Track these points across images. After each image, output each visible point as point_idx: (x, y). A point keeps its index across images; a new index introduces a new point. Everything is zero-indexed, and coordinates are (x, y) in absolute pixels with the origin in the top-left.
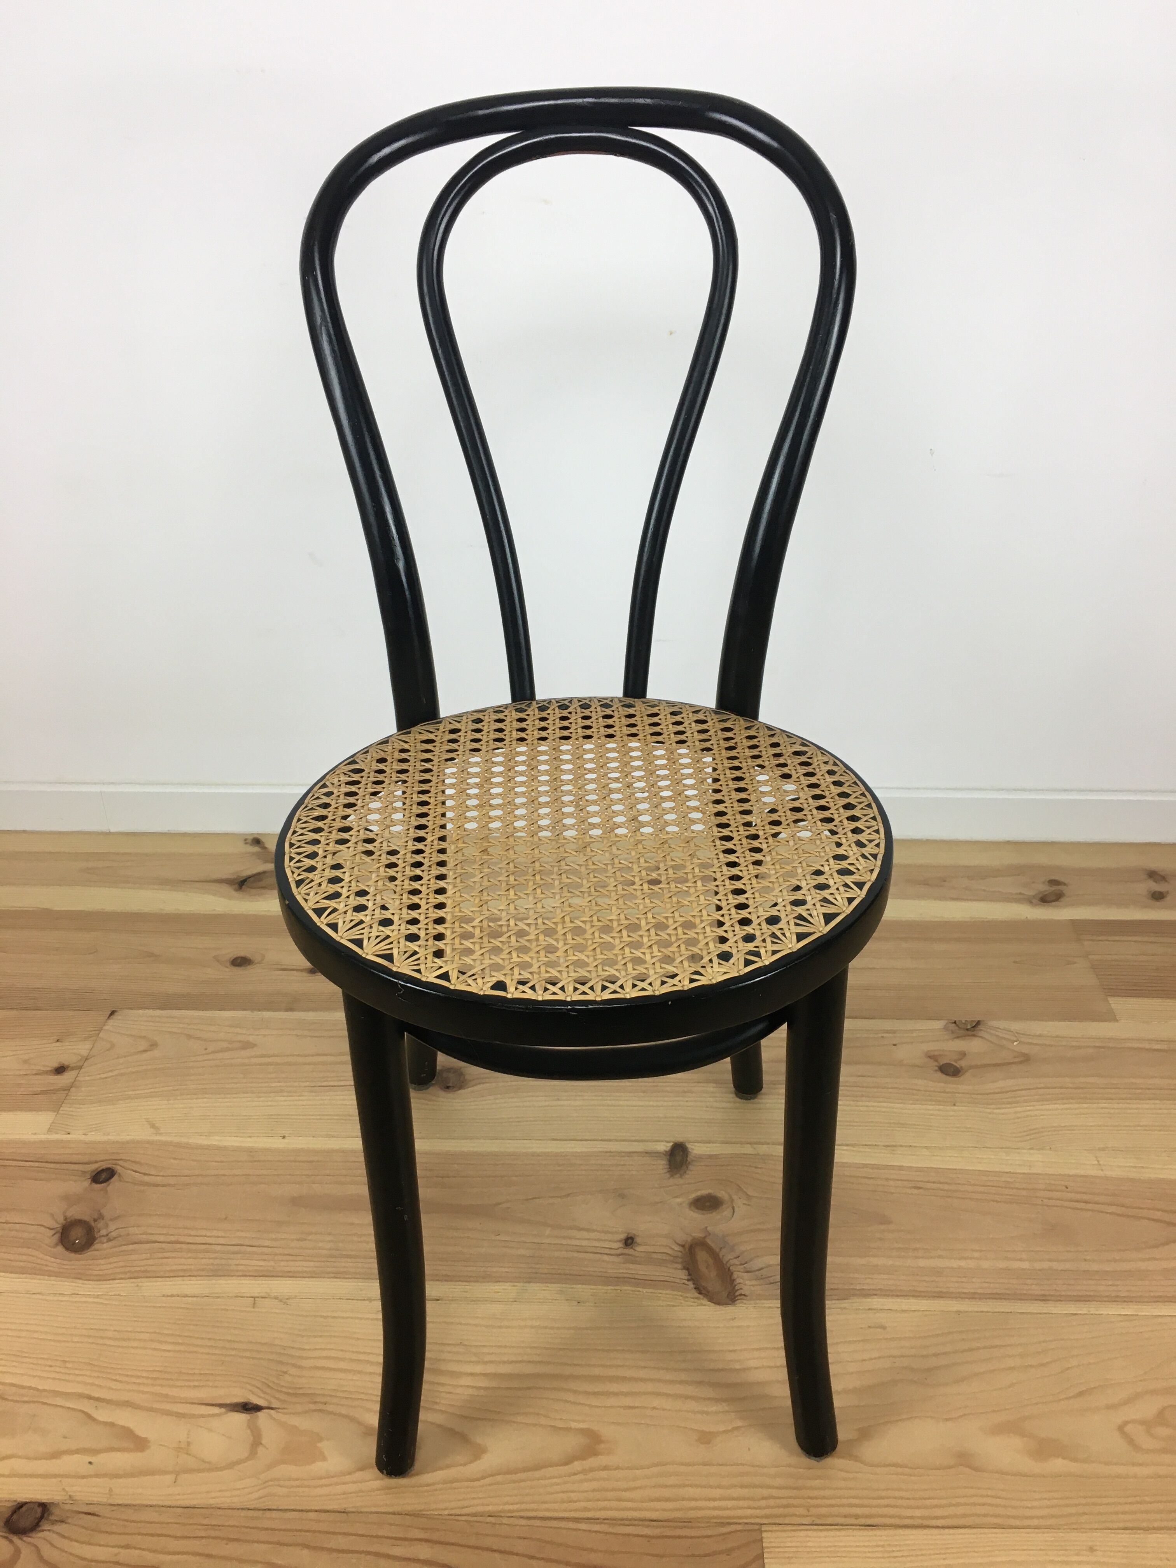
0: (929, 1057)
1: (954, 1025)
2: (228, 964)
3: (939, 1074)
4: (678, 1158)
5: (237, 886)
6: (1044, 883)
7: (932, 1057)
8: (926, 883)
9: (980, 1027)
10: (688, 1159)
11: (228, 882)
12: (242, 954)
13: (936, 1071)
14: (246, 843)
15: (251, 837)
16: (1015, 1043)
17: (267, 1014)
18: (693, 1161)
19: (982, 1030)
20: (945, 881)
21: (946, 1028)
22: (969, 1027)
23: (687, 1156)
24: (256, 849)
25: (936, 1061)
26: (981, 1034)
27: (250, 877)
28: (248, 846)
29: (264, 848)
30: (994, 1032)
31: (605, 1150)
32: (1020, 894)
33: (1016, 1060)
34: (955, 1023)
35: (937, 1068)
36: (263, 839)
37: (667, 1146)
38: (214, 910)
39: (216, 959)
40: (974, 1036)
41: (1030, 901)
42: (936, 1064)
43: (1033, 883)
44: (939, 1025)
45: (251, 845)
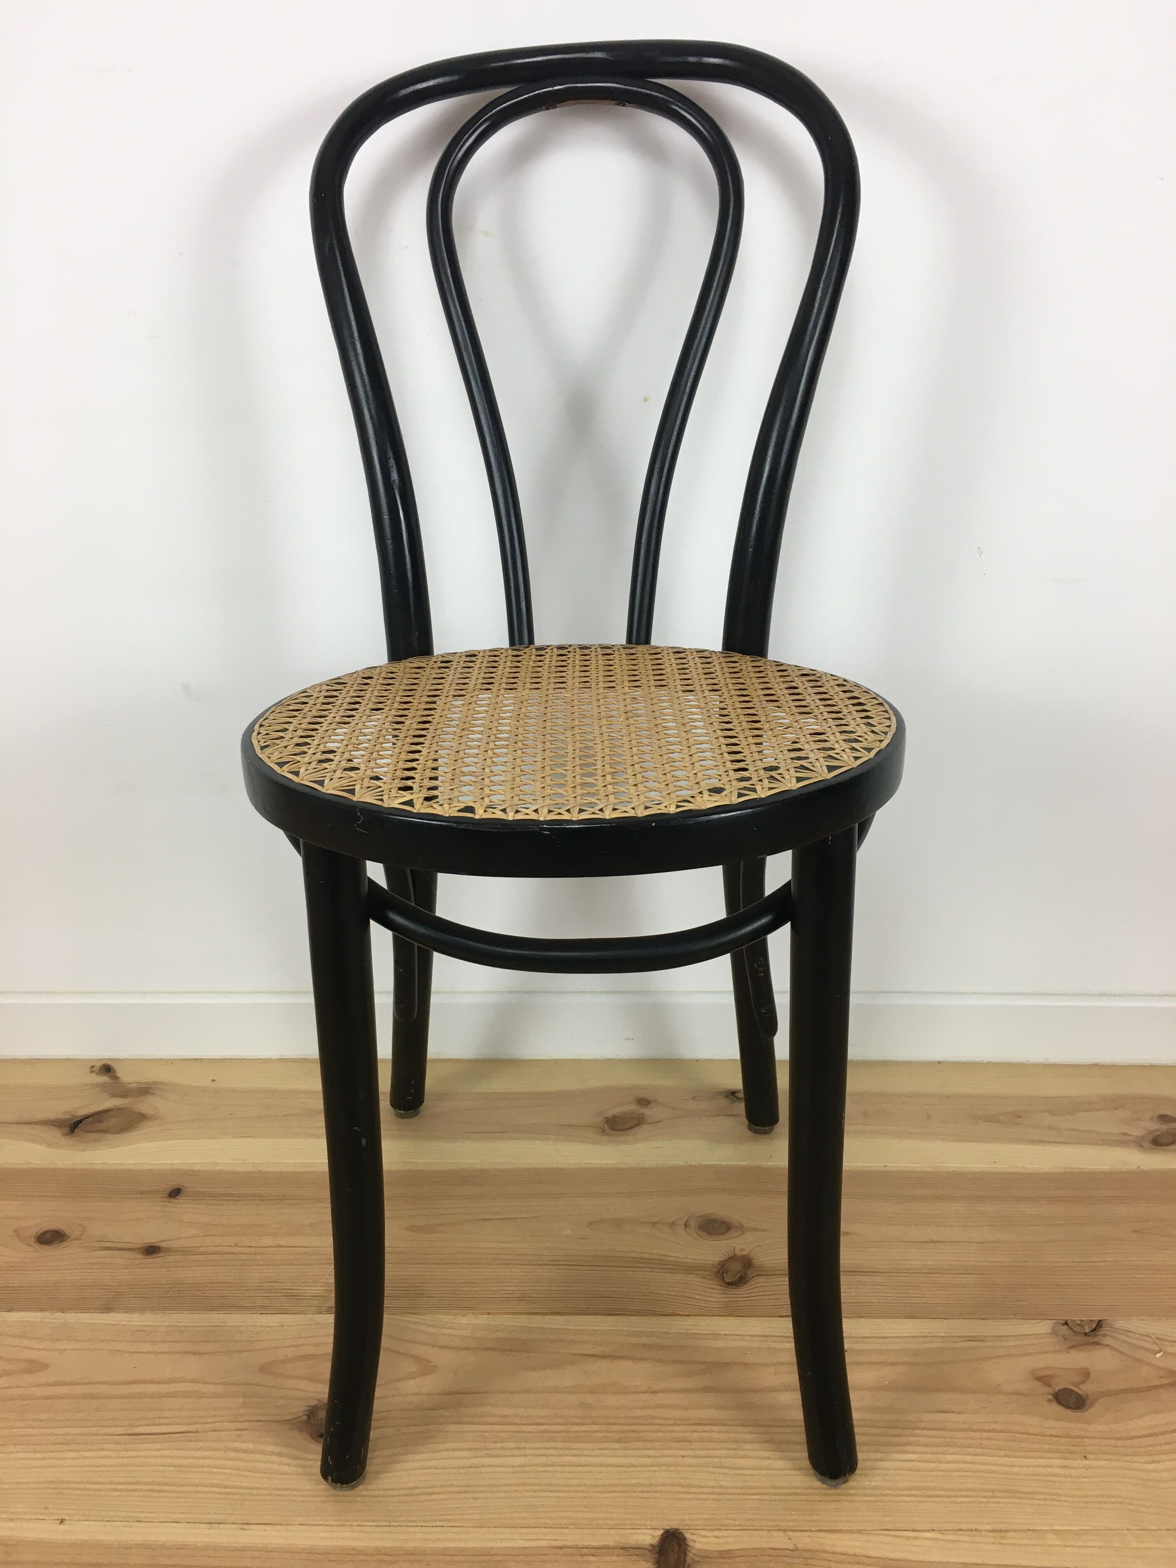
0: (1038, 1379)
1: (1065, 1327)
2: (32, 1241)
3: (1056, 1408)
4: (672, 1558)
5: (67, 1130)
6: (1152, 1119)
7: (1043, 1379)
8: (993, 1119)
9: (1104, 1330)
10: (688, 1560)
11: (57, 1124)
12: (54, 1226)
13: (1049, 1401)
14: (92, 1072)
15: (101, 1064)
16: (1158, 1355)
17: (72, 1317)
18: (695, 1562)
19: (1105, 1335)
20: (1020, 1117)
21: (1054, 1333)
22: (1087, 1330)
23: (685, 1554)
24: (104, 1079)
25: (1049, 1385)
26: (1108, 1341)
27: (87, 1117)
28: (94, 1074)
29: (115, 1078)
30: (1123, 1337)
31: (558, 1544)
32: (1124, 1134)
33: (1165, 1381)
34: (1066, 1324)
35: (1051, 1397)
36: (115, 1066)
37: (654, 1537)
38: (29, 1163)
39: (17, 1233)
40: (1097, 1343)
41: (1139, 1143)
42: (1047, 1389)
43: (1138, 1119)
44: (1044, 1327)
45: (97, 1074)
